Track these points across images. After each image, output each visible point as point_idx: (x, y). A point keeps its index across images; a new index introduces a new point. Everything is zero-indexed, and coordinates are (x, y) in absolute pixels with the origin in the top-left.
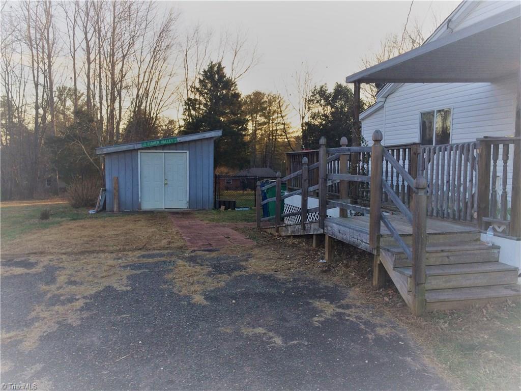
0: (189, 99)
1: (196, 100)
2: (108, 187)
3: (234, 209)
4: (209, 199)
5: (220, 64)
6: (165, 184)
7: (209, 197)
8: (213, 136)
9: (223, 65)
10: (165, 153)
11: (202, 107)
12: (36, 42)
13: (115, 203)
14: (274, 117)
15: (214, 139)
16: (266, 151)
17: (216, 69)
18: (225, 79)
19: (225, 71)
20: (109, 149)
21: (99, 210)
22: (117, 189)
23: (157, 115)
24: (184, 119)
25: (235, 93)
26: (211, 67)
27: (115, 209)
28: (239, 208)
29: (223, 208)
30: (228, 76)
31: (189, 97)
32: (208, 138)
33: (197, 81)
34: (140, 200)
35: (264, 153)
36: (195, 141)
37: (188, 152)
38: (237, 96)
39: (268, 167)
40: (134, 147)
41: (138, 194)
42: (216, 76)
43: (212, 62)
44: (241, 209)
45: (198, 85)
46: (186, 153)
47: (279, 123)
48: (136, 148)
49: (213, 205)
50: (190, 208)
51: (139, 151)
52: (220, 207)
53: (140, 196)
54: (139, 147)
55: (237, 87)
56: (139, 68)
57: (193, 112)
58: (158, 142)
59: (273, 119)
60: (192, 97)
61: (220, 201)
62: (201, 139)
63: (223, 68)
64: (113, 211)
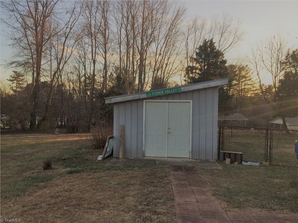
0: (189, 67)
1: (193, 67)
2: (115, 134)
3: (241, 163)
4: (212, 149)
5: (211, 40)
6: (168, 133)
7: (213, 147)
8: (218, 84)
9: (214, 41)
10: (169, 102)
11: (198, 71)
12: (95, 35)
13: (121, 150)
14: (243, 80)
15: (219, 87)
16: (237, 102)
17: (209, 44)
18: (215, 51)
19: (215, 45)
20: (116, 99)
21: (106, 156)
22: (123, 137)
23: (168, 80)
24: (185, 80)
25: (222, 60)
26: (205, 43)
27: (120, 157)
28: (247, 162)
29: (228, 161)
30: (217, 48)
31: (189, 65)
32: (212, 87)
33: (195, 54)
34: (144, 148)
35: (235, 104)
36: (199, 90)
37: (191, 101)
38: (225, 62)
39: (238, 113)
40: (140, 96)
41: (142, 142)
42: (209, 49)
43: (206, 40)
44: (249, 163)
45: (195, 56)
46: (190, 102)
47: (246, 84)
48: (141, 97)
49: (216, 157)
50: (192, 158)
51: (144, 101)
52: (224, 159)
53: (144, 144)
54: (144, 97)
55: (224, 56)
56: (157, 48)
57: (191, 75)
58: (162, 92)
59: (242, 82)
60: (191, 65)
61: (224, 153)
62: (205, 88)
63: (214, 43)
64: (118, 158)
